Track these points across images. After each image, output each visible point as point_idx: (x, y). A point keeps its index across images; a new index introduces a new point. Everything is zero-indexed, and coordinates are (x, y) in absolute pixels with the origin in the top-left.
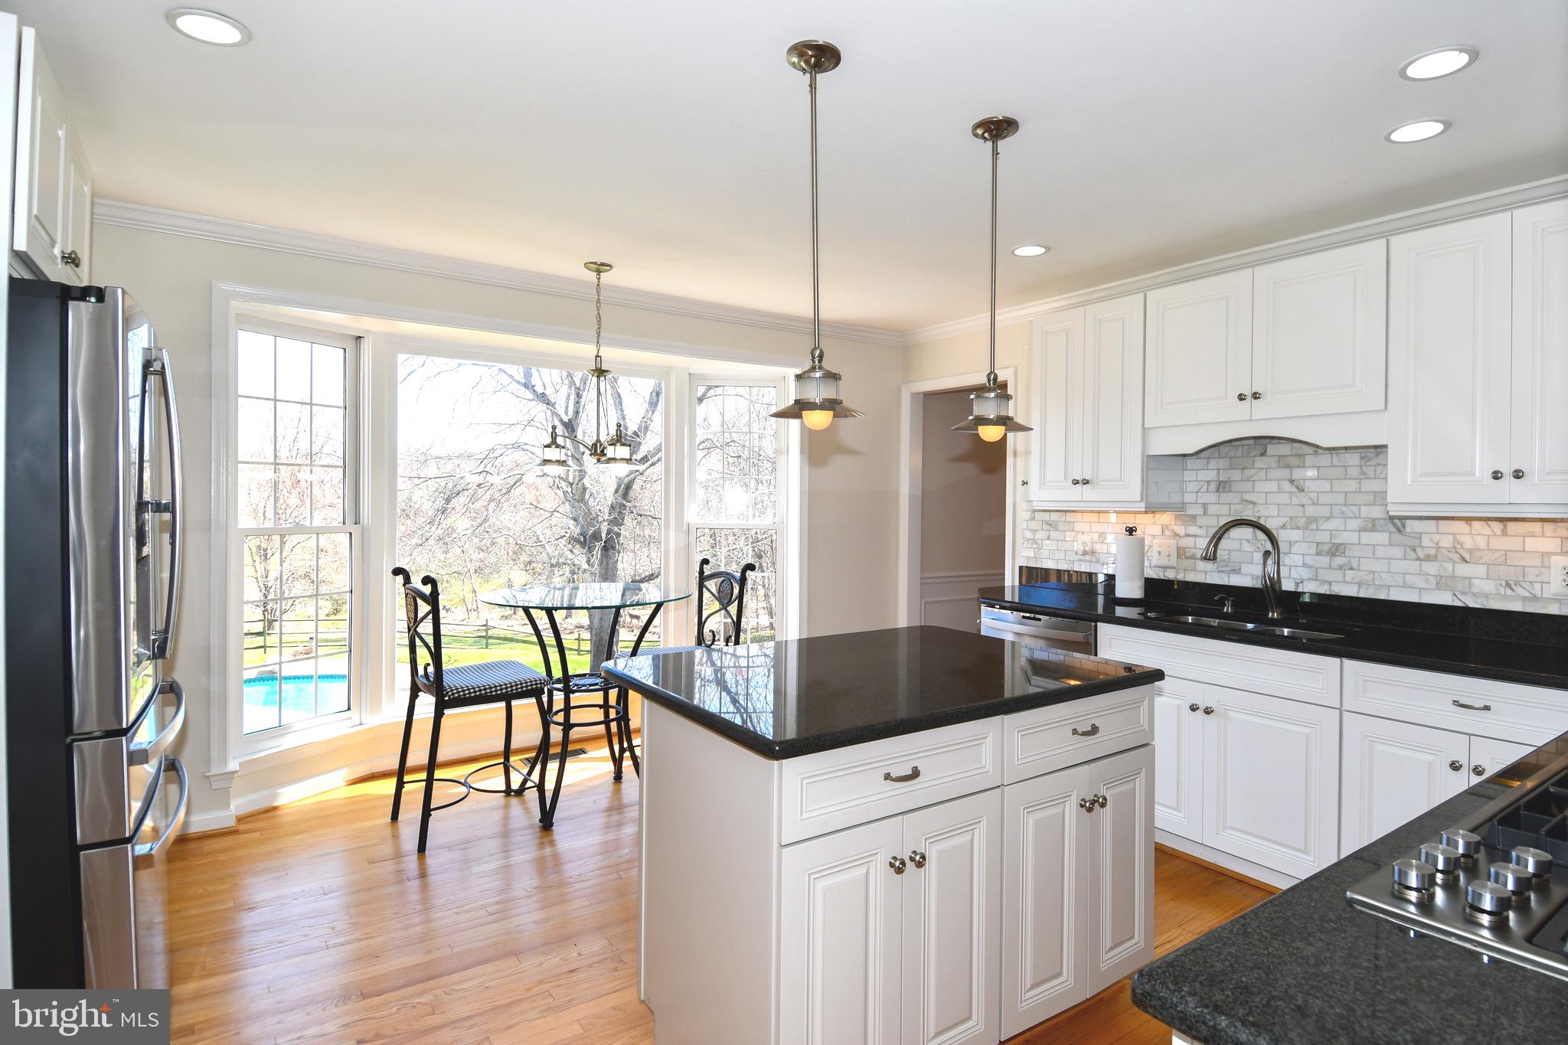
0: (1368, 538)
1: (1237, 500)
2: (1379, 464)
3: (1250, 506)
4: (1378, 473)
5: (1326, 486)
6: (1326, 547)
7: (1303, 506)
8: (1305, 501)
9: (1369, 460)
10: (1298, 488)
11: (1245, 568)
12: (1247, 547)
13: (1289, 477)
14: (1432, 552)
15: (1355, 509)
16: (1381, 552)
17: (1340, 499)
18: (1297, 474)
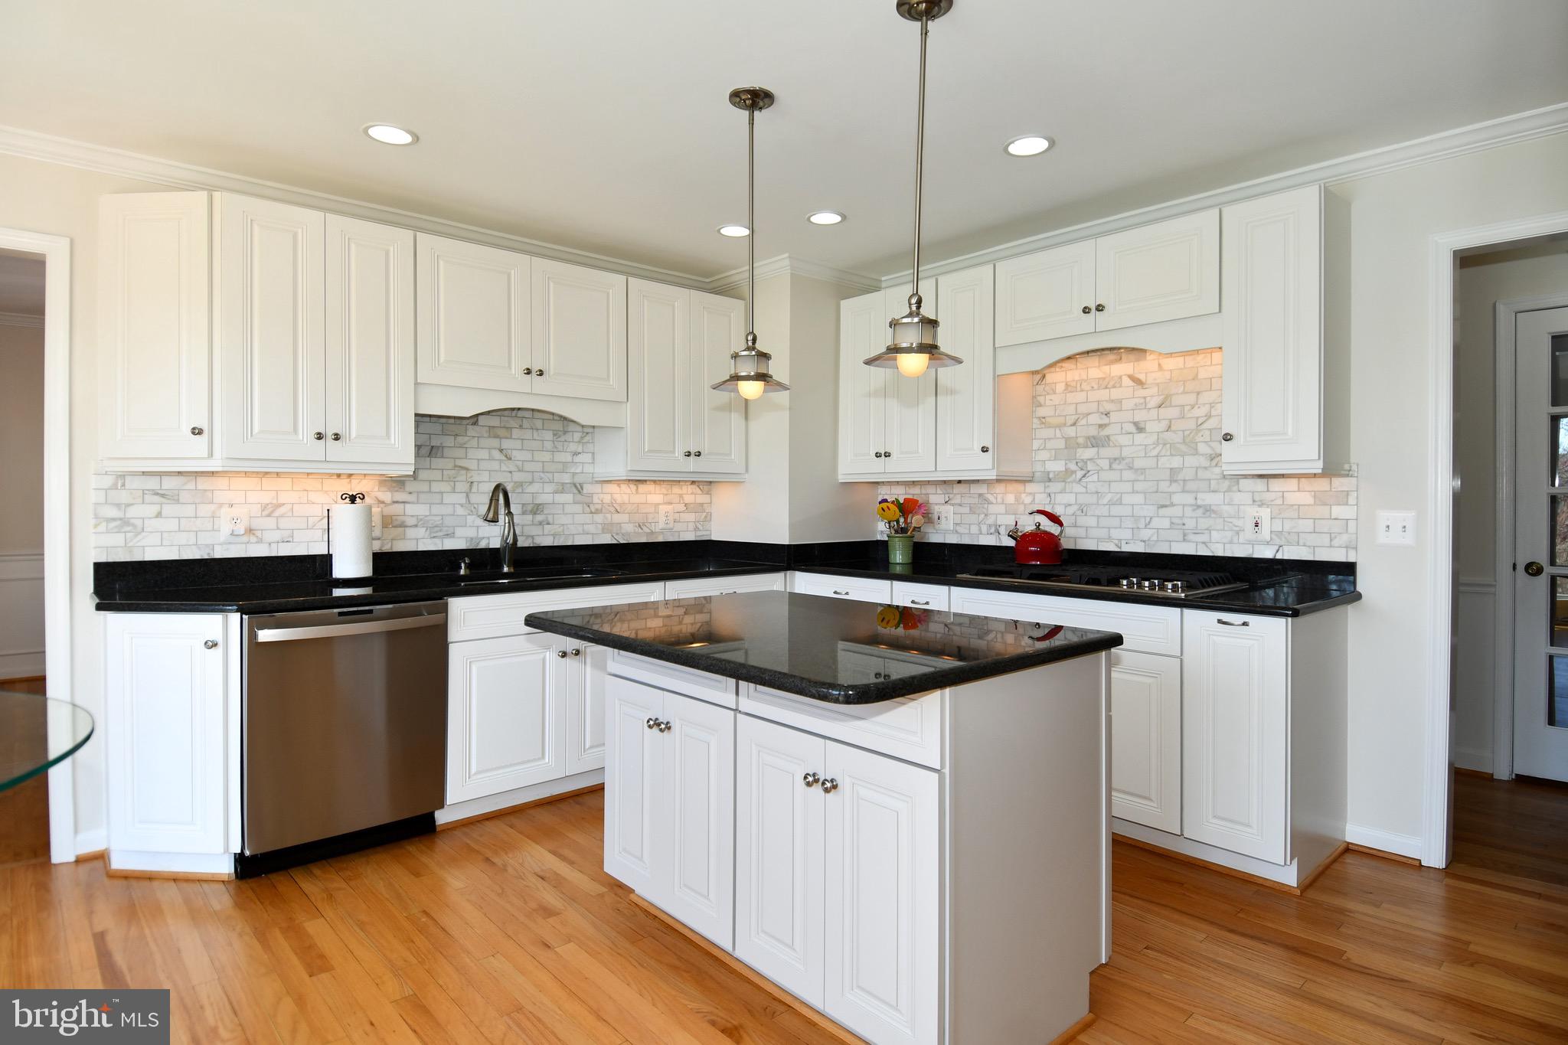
0: (561, 498)
1: (451, 466)
2: (566, 441)
3: (464, 472)
4: (565, 448)
5: (527, 456)
6: (530, 508)
7: (511, 472)
8: (512, 469)
9: (559, 437)
10: (506, 456)
11: (459, 532)
12: (460, 511)
13: (498, 446)
14: (599, 507)
15: (550, 476)
16: (569, 509)
17: (538, 467)
18: (506, 444)
